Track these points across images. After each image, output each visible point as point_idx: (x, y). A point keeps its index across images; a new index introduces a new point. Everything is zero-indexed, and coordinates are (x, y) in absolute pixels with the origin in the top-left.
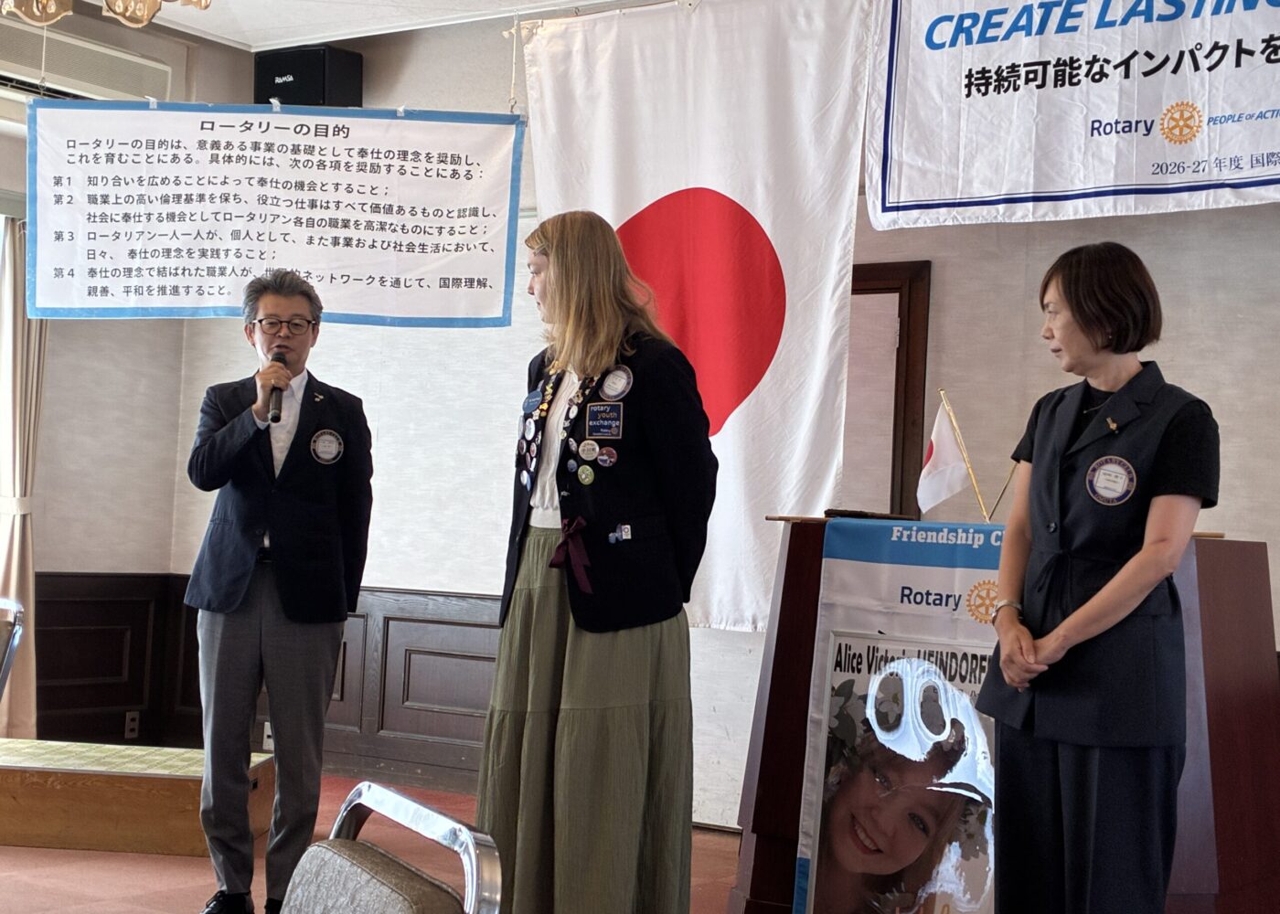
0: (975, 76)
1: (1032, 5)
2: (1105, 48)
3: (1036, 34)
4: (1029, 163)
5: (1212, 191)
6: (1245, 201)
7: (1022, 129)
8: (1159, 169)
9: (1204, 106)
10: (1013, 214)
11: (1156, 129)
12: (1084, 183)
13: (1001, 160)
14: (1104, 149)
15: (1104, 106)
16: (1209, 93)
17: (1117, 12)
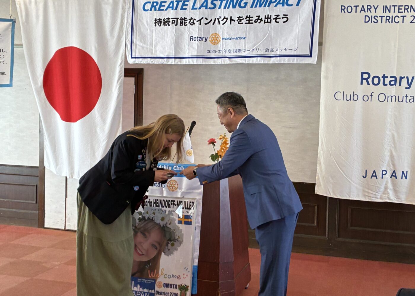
0: (157, 20)
1: (173, 1)
2: (194, 15)
3: (175, 10)
4: (173, 47)
5: (223, 59)
6: (232, 62)
7: (171, 37)
8: (209, 52)
9: (221, 35)
10: (169, 61)
11: (208, 40)
12: (188, 54)
13: (165, 46)
14: (194, 44)
15: (194, 32)
16: (223, 31)
17: (198, 5)
